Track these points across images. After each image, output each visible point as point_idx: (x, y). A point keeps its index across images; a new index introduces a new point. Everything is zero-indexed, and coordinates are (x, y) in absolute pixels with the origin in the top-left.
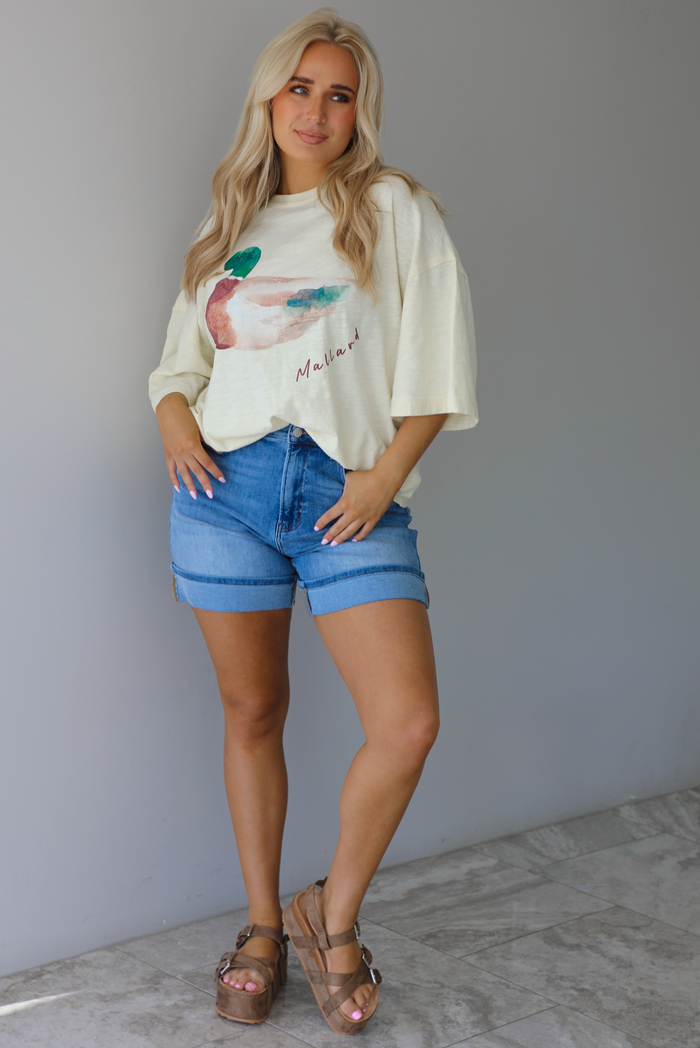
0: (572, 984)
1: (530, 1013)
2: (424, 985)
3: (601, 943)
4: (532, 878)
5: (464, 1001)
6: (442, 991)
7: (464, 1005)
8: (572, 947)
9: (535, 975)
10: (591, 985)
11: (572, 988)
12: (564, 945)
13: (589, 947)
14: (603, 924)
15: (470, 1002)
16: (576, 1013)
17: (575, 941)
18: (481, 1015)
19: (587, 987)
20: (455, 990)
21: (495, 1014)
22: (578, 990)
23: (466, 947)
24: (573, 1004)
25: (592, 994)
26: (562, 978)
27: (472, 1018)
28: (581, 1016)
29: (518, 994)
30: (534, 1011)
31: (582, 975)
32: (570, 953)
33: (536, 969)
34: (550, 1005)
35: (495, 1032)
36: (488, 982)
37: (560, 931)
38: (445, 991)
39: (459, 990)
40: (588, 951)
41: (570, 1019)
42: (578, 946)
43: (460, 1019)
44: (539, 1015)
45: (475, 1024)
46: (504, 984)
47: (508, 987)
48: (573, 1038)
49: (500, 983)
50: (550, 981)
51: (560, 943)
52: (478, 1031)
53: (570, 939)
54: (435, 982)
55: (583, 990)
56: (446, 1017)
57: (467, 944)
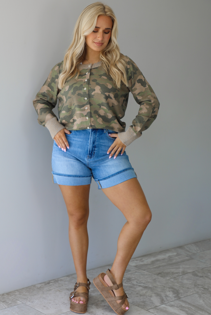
0: (202, 287)
1: (190, 294)
2: (159, 286)
3: (209, 276)
4: (187, 258)
5: (171, 291)
6: (164, 288)
7: (171, 292)
8: (201, 277)
9: (191, 284)
10: (207, 287)
11: (202, 288)
12: (198, 276)
13: (206, 277)
14: (209, 271)
15: (172, 291)
16: (204, 294)
17: (202, 275)
18: (176, 295)
19: (206, 287)
20: (168, 288)
21: (180, 294)
22: (204, 288)
23: (170, 277)
24: (203, 292)
25: (208, 289)
26: (199, 285)
27: (174, 295)
28: (205, 295)
29: (186, 289)
30: (191, 294)
31: (204, 284)
32: (200, 278)
33: (191, 283)
34: (196, 292)
35: (181, 299)
36: (177, 286)
37: (197, 272)
38: (165, 288)
39: (169, 288)
40: (205, 278)
41: (202, 296)
42: (202, 277)
43: (170, 296)
44: (193, 295)
45: (175, 297)
46: (182, 286)
47: (183, 287)
48: (203, 301)
49: (181, 286)
50: (195, 286)
51: (197, 276)
52: (176, 299)
53: (200, 274)
54: (162, 286)
55: (205, 288)
56: (166, 295)
57: (170, 276)
